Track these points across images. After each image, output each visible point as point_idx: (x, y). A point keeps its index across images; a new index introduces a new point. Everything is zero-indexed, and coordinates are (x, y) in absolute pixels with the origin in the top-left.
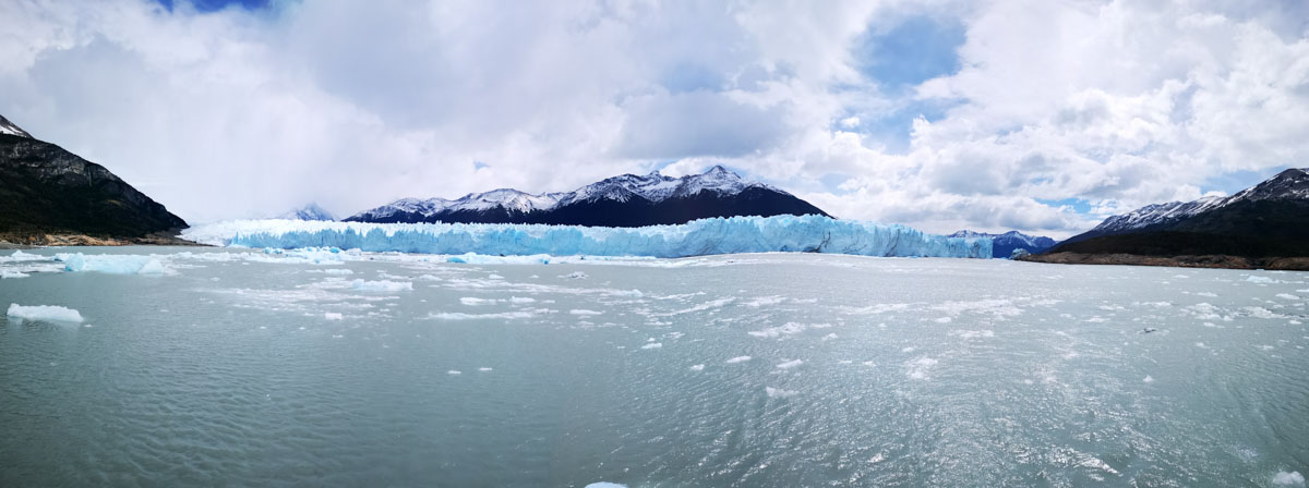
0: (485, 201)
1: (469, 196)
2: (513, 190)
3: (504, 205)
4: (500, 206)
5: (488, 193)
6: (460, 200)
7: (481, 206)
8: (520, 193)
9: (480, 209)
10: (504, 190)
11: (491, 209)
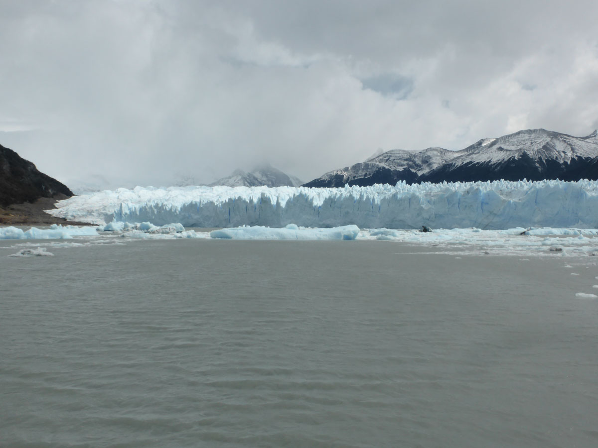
0: (501, 149)
1: (480, 143)
2: (543, 131)
3: (530, 154)
4: (524, 156)
5: (506, 138)
6: (467, 150)
7: (496, 157)
8: (555, 135)
9: (494, 161)
10: (530, 132)
11: (511, 161)
